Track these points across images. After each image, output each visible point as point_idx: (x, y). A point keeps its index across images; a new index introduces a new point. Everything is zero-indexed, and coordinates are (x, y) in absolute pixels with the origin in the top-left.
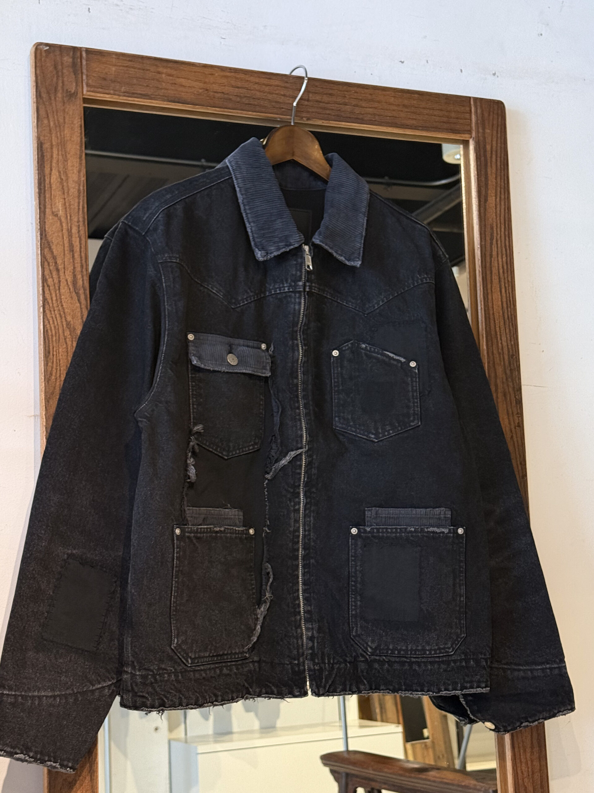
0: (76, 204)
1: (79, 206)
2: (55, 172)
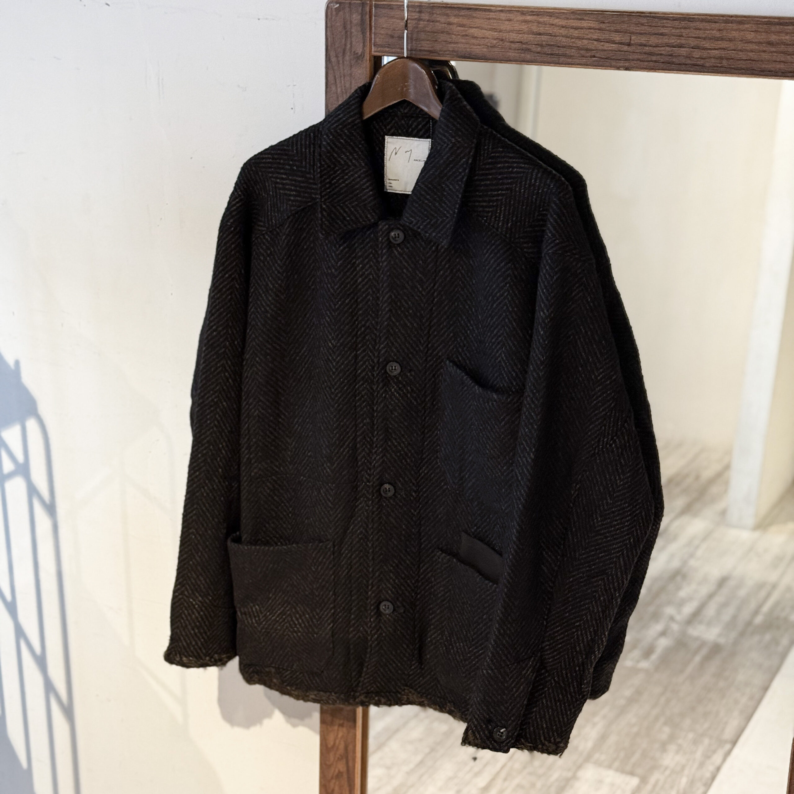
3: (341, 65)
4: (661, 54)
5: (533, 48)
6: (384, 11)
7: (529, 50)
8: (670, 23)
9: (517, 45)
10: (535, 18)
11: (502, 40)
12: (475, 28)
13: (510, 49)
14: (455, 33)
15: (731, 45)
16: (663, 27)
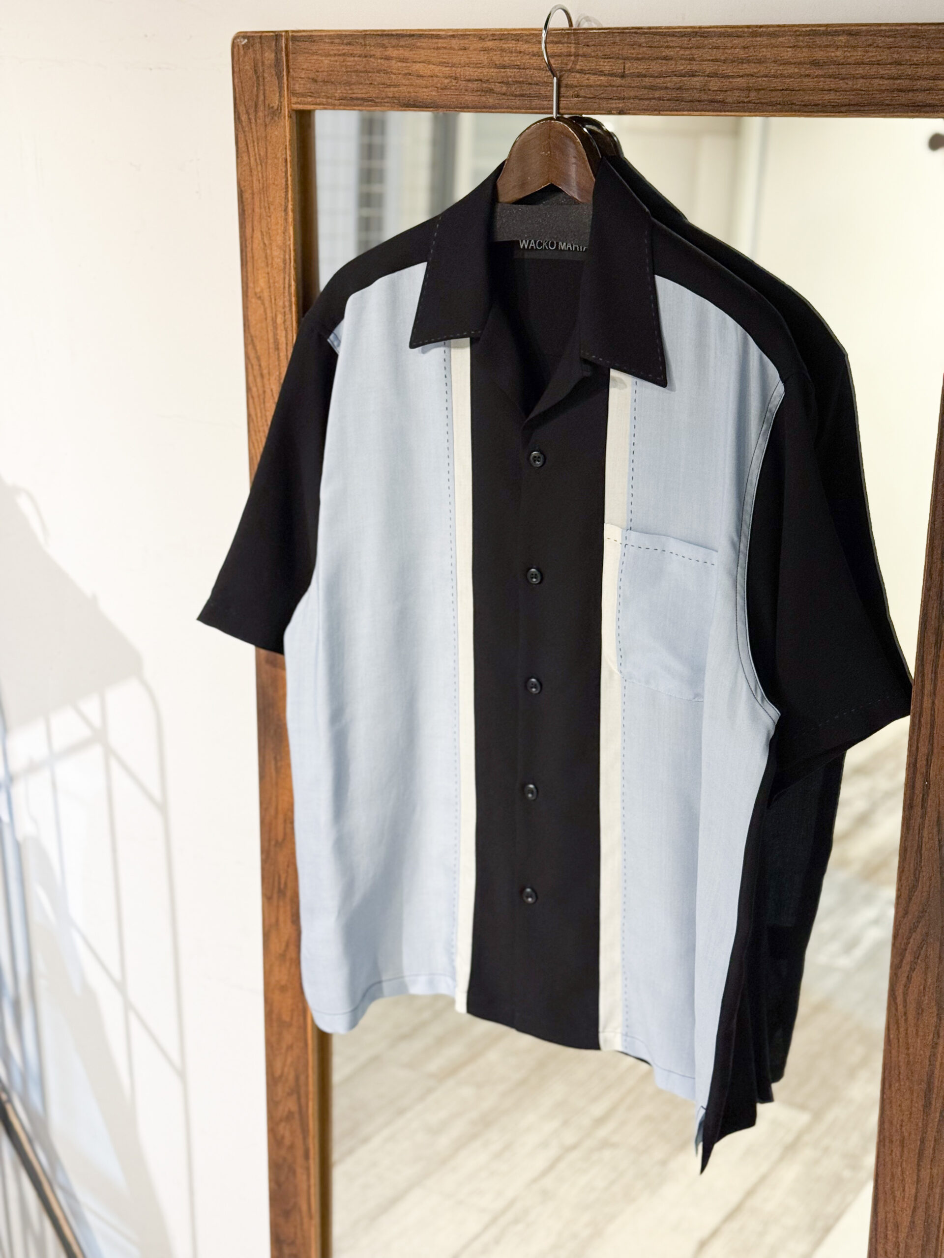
0: (281, 282)
1: (284, 283)
2: (257, 234)
3: (253, 126)
4: (666, 88)
5: (498, 88)
6: (302, 45)
7: (491, 91)
8: (676, 41)
9: (475, 85)
10: (497, 43)
11: (456, 78)
12: (420, 62)
13: (466, 90)
14: (394, 71)
15: (762, 69)
16: (667, 47)
